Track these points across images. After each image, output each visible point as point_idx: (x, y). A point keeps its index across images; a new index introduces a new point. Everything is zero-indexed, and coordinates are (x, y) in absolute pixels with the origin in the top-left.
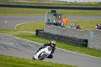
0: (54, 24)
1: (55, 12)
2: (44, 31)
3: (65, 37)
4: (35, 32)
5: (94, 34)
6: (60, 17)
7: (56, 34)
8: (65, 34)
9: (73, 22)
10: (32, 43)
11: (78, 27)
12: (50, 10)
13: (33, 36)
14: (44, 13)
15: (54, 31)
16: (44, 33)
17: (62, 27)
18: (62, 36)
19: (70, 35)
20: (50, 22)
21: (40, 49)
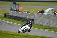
0: (15, 10)
1: (15, 3)
2: (9, 14)
3: (21, 18)
4: (4, 15)
5: (37, 16)
6: (18, 6)
7: (16, 16)
8: (21, 16)
9: (25, 9)
10: (2, 21)
11: (28, 12)
12: (12, 2)
13: (3, 17)
14: (9, 4)
15: (15, 14)
16: (9, 15)
17: (19, 12)
18: (19, 17)
19: (23, 16)
20: (13, 9)
21: (23, 26)
